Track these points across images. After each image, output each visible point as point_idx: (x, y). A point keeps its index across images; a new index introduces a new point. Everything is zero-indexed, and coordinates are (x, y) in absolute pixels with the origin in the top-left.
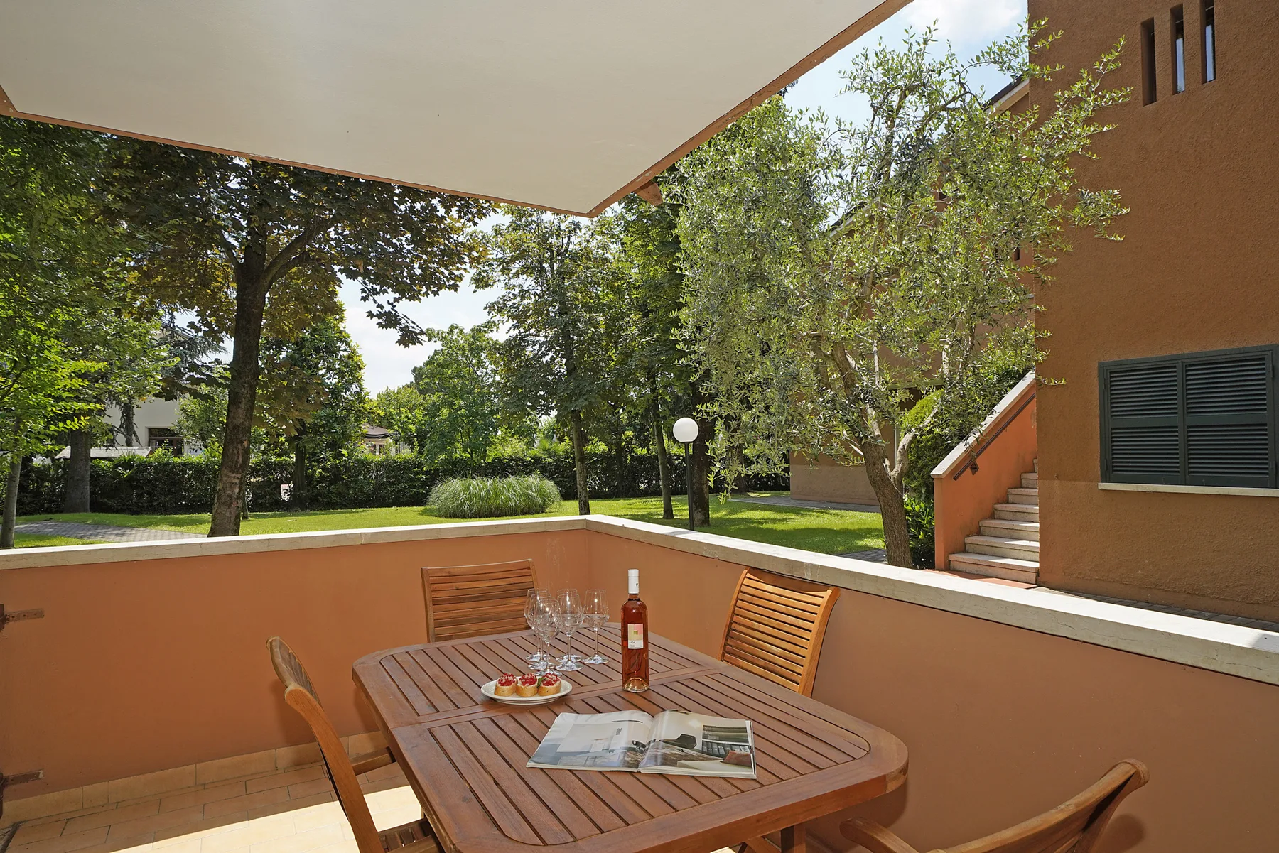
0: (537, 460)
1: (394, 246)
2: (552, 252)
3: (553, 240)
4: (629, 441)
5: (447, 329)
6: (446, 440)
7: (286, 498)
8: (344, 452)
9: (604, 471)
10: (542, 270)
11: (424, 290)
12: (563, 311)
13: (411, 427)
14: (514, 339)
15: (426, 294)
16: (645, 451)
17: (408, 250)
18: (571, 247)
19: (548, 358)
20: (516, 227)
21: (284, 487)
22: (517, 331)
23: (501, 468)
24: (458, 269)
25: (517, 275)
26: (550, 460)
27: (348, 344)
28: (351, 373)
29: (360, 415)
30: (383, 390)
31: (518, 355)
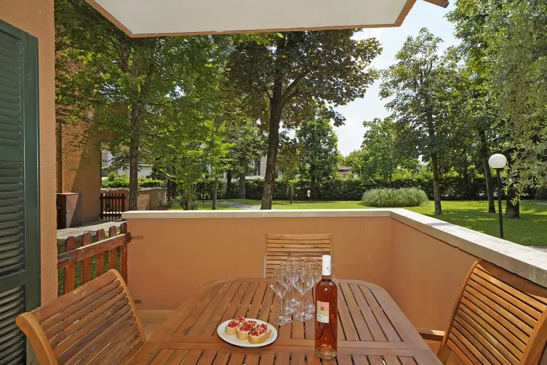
0: (419, 180)
1: (334, 81)
2: (421, 73)
3: (422, 67)
4: (472, 170)
5: (373, 121)
6: (372, 171)
7: (309, 196)
8: (331, 177)
9: (458, 186)
10: (416, 83)
11: (348, 99)
12: (426, 103)
13: (359, 166)
14: (401, 120)
15: (349, 101)
16: (482, 176)
17: (340, 82)
18: (432, 69)
19: (417, 128)
20: (401, 64)
21: (309, 191)
22: (402, 116)
23: (399, 184)
24: (363, 87)
25: (403, 88)
26: (426, 180)
27: (331, 131)
28: (333, 144)
29: (336, 161)
30: (353, 151)
31: (403, 128)
